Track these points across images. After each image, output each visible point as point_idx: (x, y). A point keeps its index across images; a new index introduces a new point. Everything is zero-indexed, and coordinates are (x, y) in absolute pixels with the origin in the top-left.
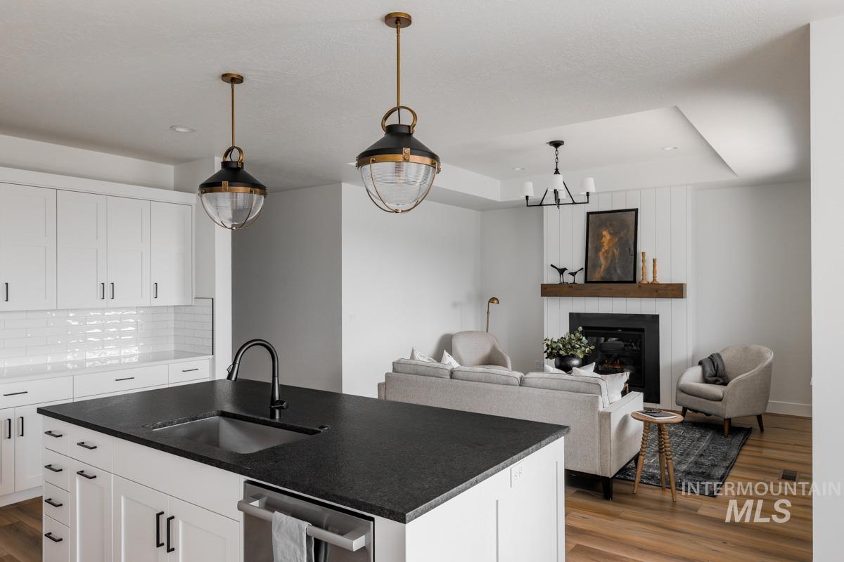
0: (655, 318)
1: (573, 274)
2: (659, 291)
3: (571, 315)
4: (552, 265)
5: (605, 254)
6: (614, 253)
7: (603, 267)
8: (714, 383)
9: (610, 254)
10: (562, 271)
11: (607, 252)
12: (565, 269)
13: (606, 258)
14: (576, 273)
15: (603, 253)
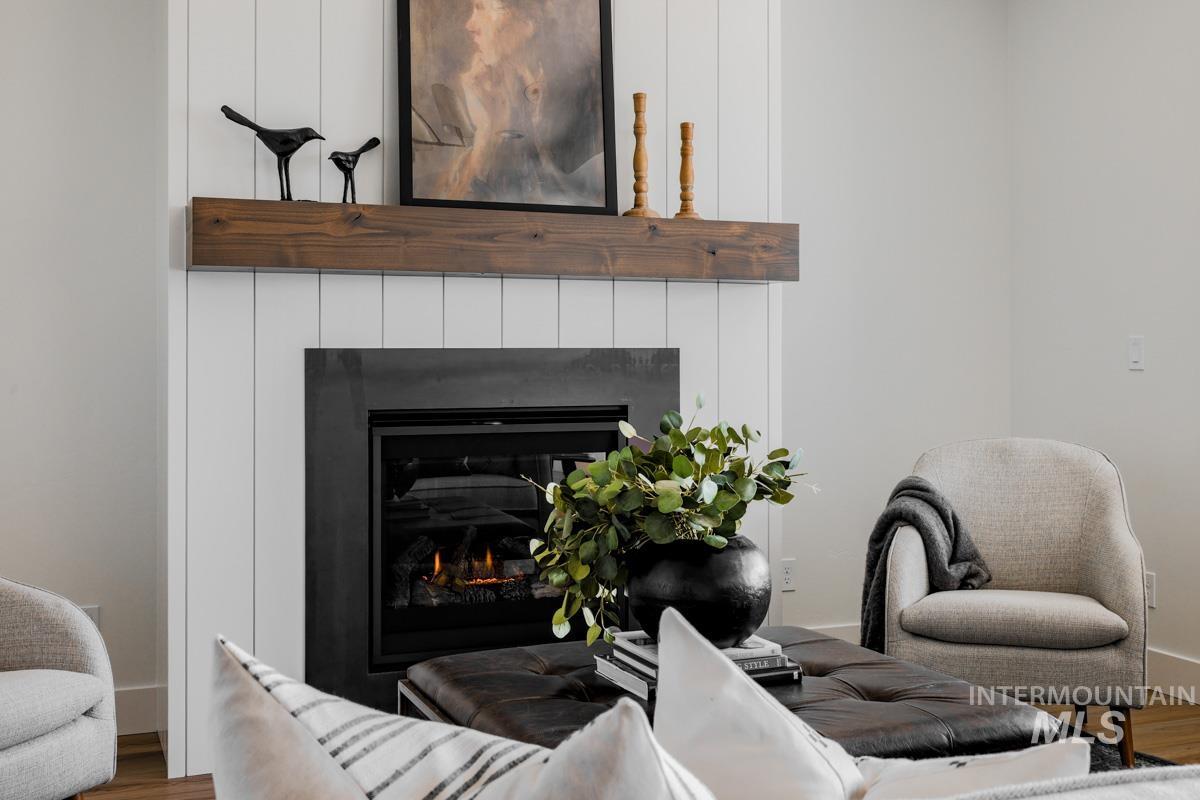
0: (664, 365)
1: (345, 163)
2: (720, 252)
3: (317, 362)
4: (229, 113)
5: (488, 86)
6: (521, 79)
7: (480, 143)
8: (964, 584)
9: (509, 86)
10: (284, 144)
11: (494, 75)
12: (307, 135)
13: (491, 102)
14: (356, 156)
15: (479, 80)
